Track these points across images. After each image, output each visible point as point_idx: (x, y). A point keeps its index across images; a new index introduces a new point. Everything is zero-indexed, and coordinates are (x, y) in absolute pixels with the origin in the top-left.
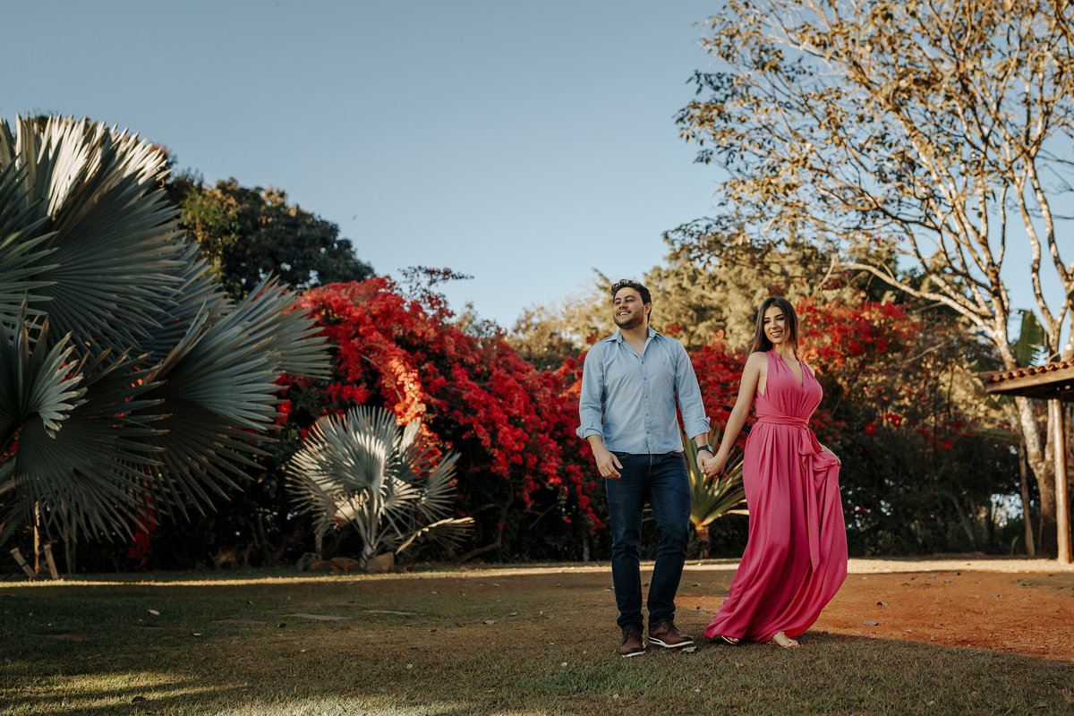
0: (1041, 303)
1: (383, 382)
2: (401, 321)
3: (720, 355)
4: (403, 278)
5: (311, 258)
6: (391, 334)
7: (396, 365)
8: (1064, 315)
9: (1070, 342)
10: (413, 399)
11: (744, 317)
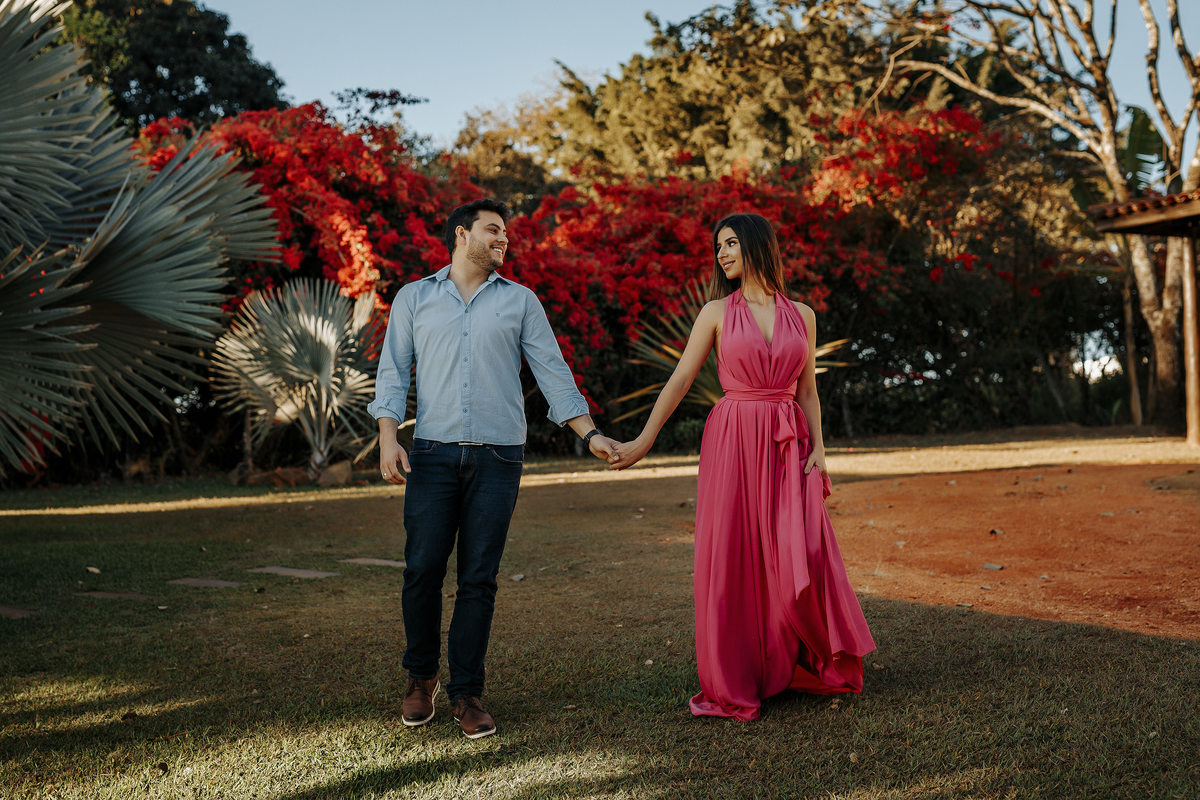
0: (1159, 105)
1: (321, 241)
2: (338, 162)
3: (742, 187)
4: (339, 103)
5: (195, 60)
6: (327, 179)
7: (340, 222)
8: (1188, 121)
9: (1197, 156)
10: (363, 263)
11: (752, 118)
